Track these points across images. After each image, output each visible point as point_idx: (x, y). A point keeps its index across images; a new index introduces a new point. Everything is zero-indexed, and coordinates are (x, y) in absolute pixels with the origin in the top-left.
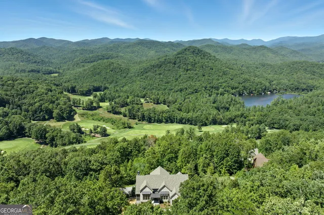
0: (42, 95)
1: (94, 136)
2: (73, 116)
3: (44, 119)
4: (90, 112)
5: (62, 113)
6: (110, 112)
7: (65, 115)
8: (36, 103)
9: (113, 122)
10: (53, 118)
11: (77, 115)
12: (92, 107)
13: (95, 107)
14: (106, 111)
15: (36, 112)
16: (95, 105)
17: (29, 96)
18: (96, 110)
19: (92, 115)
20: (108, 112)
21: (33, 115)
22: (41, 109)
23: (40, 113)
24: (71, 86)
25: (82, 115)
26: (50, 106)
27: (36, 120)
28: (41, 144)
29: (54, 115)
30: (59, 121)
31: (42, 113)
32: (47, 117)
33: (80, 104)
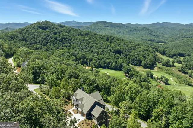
0: (140, 52)
1: (159, 82)
2: (154, 67)
3: (136, 65)
4: (166, 68)
5: (148, 64)
6: (180, 71)
7: (148, 65)
8: (135, 55)
9: (179, 78)
10: (141, 65)
11: (157, 67)
12: (168, 65)
13: (171, 65)
14: (177, 70)
15: (133, 60)
16: (171, 64)
17: (133, 51)
18: (171, 67)
19: (167, 70)
20: (178, 70)
21: (132, 61)
22: (136, 59)
23: (135, 61)
24: (163, 50)
25: (160, 68)
26: (142, 59)
27: (133, 65)
28: (127, 76)
29: (142, 64)
30: (144, 68)
31: (136, 61)
32: (138, 64)
33: (161, 61)
